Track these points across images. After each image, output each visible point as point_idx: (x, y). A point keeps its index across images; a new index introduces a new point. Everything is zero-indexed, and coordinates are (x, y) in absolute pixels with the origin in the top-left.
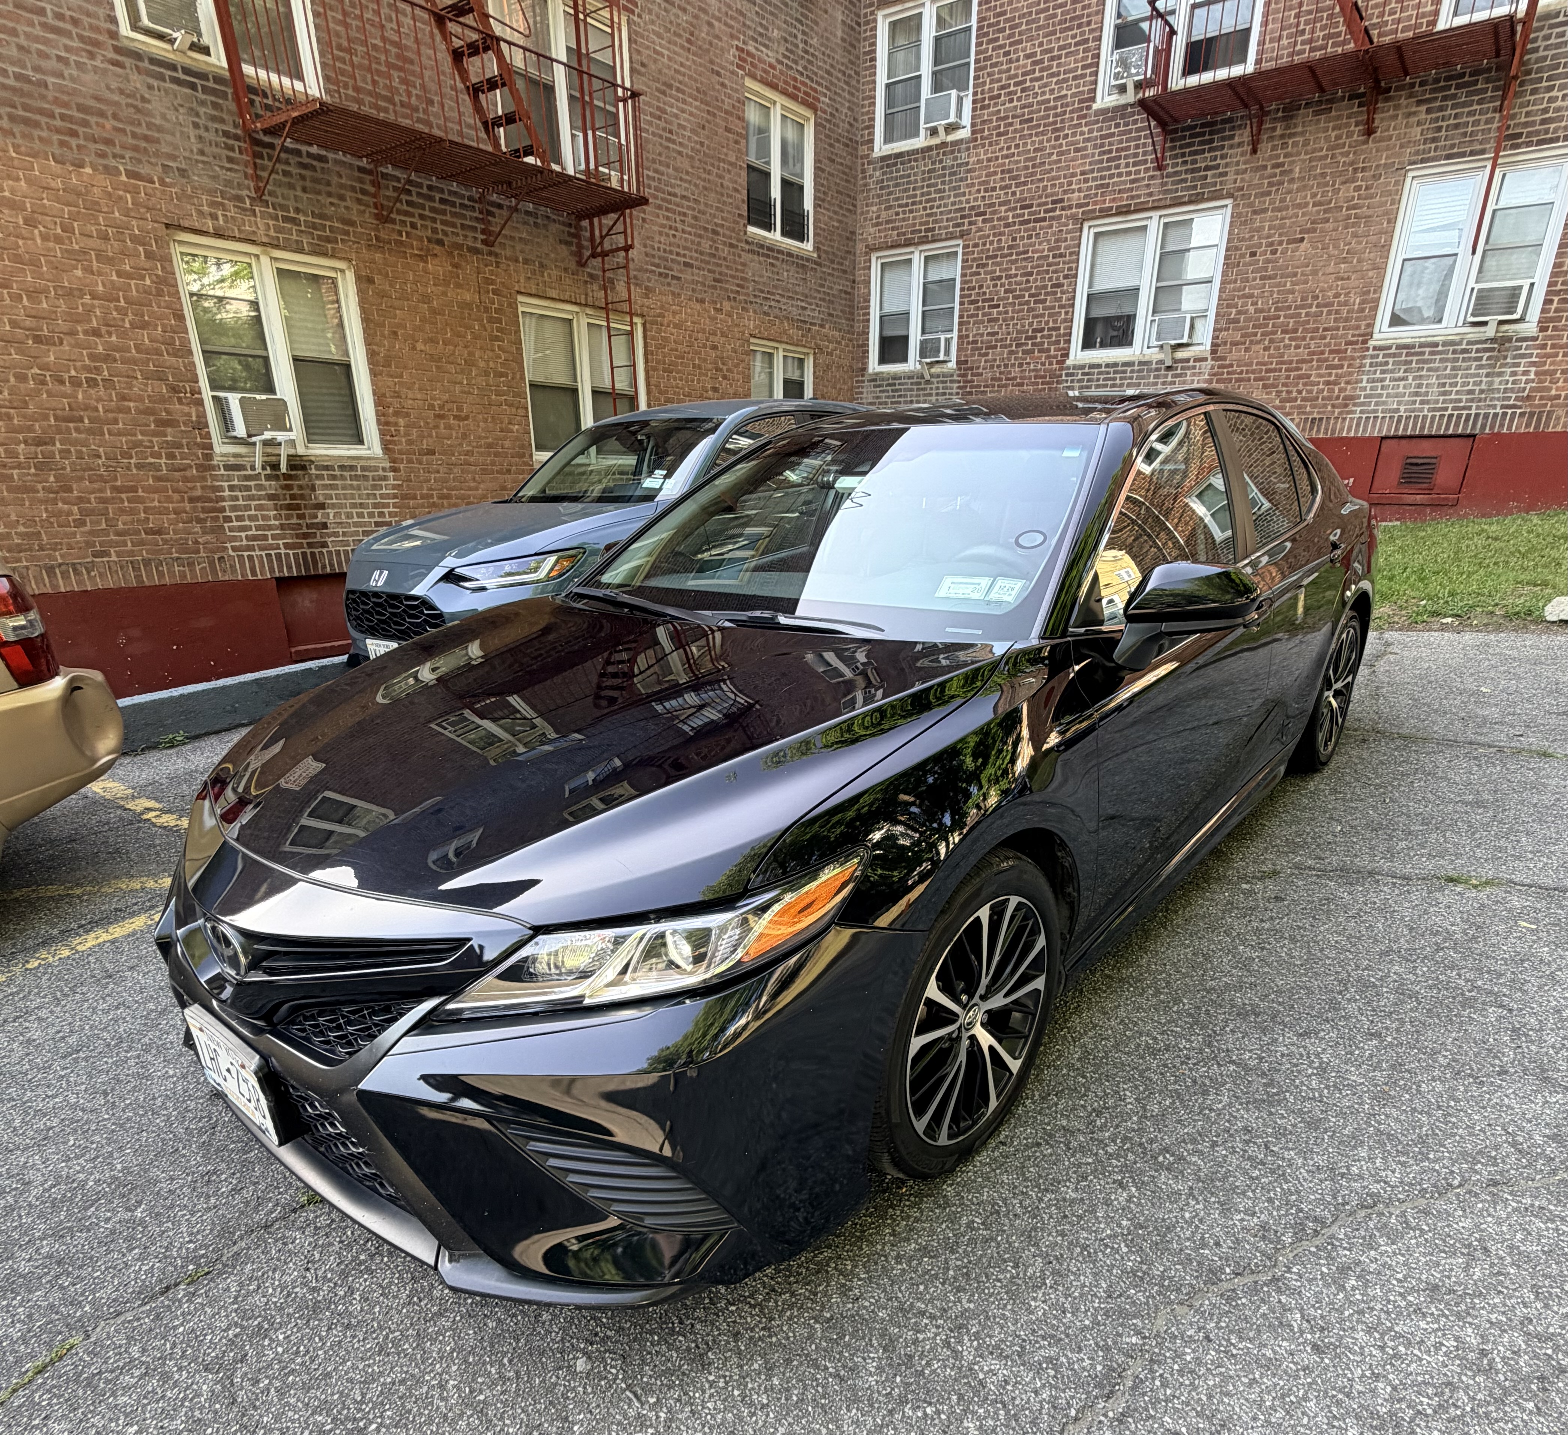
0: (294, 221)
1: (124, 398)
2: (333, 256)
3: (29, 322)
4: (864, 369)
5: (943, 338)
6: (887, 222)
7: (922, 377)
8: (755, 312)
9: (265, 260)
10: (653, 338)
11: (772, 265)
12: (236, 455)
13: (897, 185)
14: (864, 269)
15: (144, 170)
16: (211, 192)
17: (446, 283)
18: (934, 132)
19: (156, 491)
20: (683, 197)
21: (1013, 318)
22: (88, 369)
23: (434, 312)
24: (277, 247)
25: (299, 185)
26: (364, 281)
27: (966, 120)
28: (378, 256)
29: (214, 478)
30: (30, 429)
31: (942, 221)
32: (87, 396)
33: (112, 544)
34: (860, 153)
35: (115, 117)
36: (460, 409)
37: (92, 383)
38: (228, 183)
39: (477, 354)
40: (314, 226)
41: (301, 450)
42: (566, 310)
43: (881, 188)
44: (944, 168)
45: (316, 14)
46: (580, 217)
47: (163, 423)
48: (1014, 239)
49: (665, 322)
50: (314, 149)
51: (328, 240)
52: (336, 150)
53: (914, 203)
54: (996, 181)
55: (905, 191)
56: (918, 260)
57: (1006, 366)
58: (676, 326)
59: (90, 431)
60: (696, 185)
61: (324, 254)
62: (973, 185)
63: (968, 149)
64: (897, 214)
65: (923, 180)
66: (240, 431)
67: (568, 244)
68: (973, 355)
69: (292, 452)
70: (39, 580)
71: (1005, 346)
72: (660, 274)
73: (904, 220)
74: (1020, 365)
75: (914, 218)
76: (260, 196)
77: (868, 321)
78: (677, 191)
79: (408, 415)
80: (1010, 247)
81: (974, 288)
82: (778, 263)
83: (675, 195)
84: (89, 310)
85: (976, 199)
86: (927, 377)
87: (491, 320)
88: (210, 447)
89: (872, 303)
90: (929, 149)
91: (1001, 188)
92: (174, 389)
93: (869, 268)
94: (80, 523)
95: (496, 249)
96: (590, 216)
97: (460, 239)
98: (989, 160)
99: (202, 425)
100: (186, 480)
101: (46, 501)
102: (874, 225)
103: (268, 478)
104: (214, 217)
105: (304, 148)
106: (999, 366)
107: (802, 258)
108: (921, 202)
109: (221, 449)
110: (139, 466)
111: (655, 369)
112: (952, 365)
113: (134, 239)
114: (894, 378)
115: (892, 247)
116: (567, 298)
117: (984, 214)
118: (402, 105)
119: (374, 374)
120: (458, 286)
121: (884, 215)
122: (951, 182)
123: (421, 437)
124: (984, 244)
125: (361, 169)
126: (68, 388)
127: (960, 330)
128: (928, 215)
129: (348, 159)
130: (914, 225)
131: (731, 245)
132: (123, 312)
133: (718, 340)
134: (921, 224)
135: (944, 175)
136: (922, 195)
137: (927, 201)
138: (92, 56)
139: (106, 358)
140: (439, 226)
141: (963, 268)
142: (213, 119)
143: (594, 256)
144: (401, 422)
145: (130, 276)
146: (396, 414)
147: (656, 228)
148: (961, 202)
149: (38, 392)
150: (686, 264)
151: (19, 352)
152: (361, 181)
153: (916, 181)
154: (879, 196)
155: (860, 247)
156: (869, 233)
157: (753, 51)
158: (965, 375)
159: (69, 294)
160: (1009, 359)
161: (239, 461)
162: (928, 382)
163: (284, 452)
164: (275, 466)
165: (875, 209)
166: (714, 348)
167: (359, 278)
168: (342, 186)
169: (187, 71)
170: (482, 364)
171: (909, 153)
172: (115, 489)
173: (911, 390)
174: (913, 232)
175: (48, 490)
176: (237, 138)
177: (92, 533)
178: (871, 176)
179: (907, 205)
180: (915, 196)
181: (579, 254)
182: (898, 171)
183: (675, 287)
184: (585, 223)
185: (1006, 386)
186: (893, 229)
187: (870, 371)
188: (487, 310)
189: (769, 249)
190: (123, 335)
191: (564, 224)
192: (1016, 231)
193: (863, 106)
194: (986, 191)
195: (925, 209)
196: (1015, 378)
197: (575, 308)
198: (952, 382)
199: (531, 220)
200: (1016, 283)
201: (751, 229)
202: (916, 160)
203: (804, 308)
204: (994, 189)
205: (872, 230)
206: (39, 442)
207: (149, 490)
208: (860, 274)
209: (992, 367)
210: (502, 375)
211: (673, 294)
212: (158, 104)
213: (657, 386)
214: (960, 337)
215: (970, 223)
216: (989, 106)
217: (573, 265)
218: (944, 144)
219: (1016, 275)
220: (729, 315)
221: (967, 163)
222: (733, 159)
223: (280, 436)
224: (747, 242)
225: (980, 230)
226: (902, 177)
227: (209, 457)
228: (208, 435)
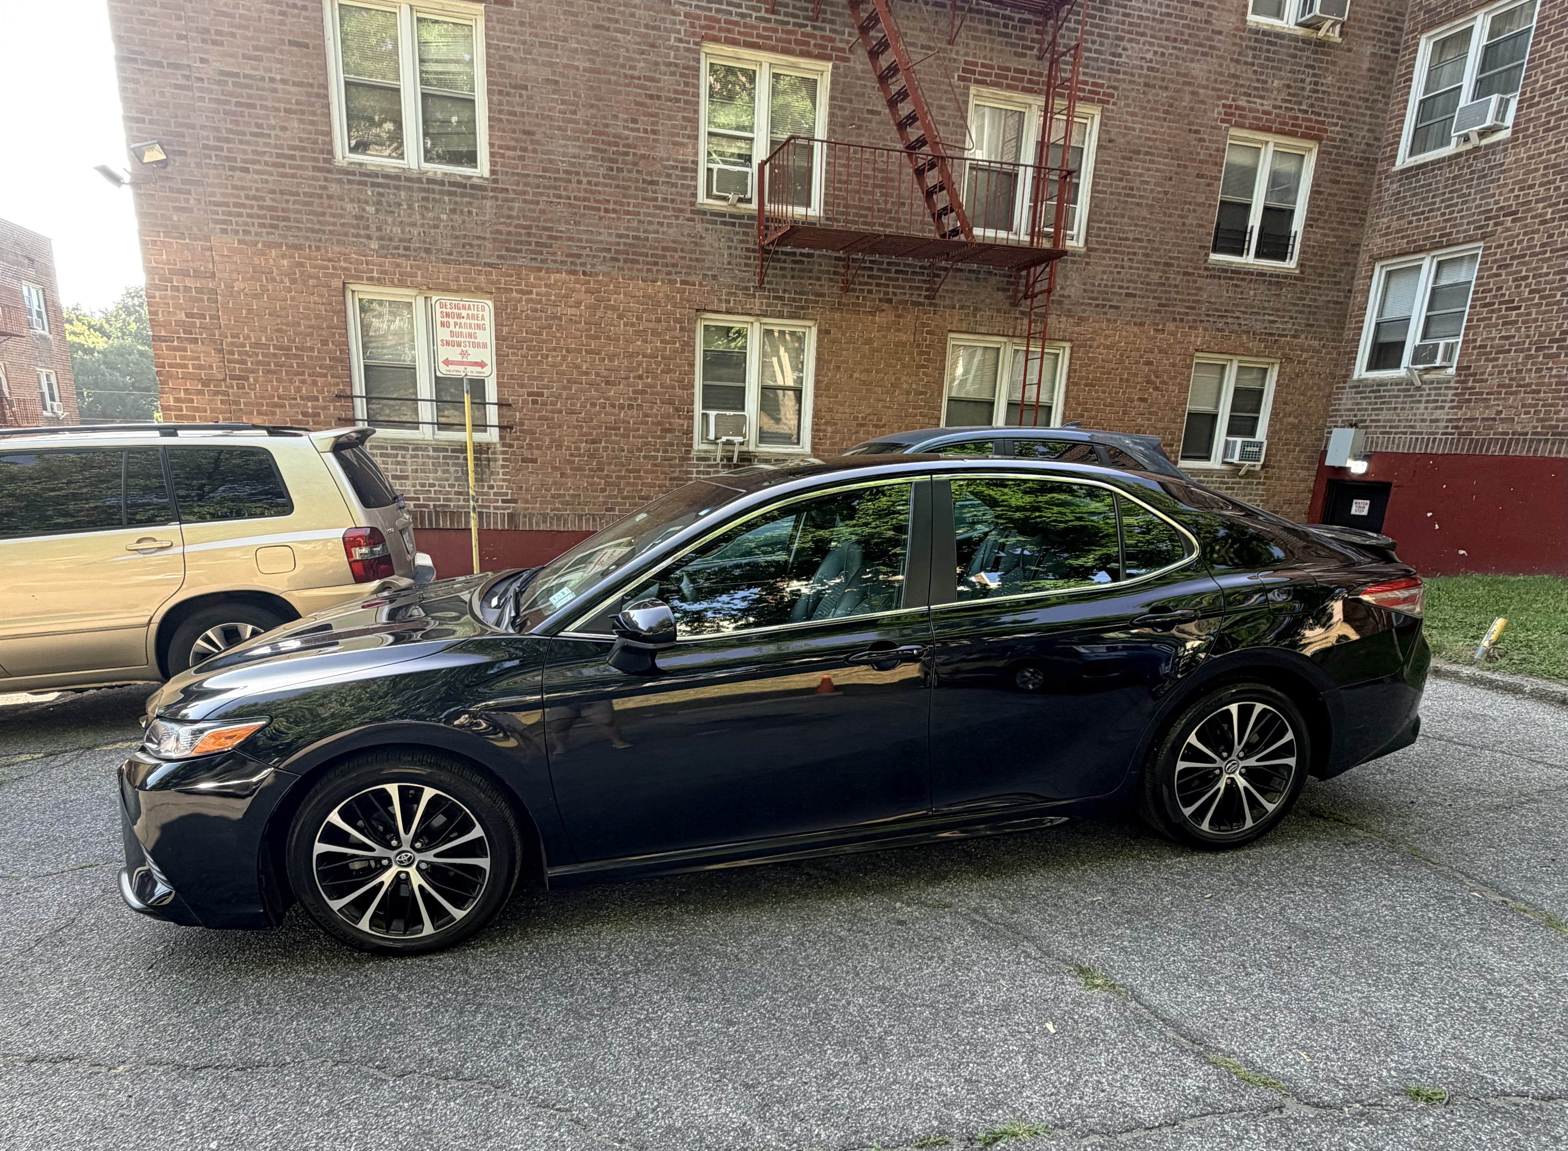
0: (782, 298)
1: (646, 415)
2: (804, 318)
3: (605, 373)
4: (1347, 376)
5: (1442, 343)
6: (1397, 232)
7: (1412, 384)
8: (1205, 329)
9: (757, 325)
10: (1079, 358)
11: (1236, 286)
12: (706, 451)
13: (1414, 195)
14: (1365, 278)
15: (690, 279)
16: (730, 286)
17: (888, 329)
18: (1467, 139)
19: (653, 472)
20: (1135, 239)
21: (1536, 320)
22: (630, 399)
23: (873, 350)
24: (765, 316)
25: (789, 274)
26: (823, 333)
27: (1509, 120)
28: (837, 316)
29: (689, 466)
30: (591, 434)
31: (1462, 224)
32: (626, 415)
33: (617, 504)
34: (1379, 169)
35: (682, 250)
36: (879, 420)
37: (631, 407)
38: (742, 280)
39: (904, 378)
40: (794, 300)
41: (752, 448)
42: (994, 341)
43: (1396, 200)
44: (1472, 173)
45: (828, 163)
46: (1020, 269)
47: (666, 431)
48: (1551, 236)
49: (1096, 344)
50: (806, 250)
51: (802, 308)
52: (821, 248)
53: (1430, 211)
54: (1537, 178)
55: (1423, 199)
56: (1428, 265)
57: (1519, 371)
58: (1107, 347)
59: (623, 436)
60: (1153, 228)
61: (798, 318)
62: (1506, 185)
63: (1506, 149)
64: (1410, 223)
65: (1446, 187)
66: (712, 436)
67: (1005, 290)
68: (1478, 360)
69: (744, 448)
70: (573, 523)
71: (1522, 351)
72: (1097, 306)
73: (1417, 227)
74: (1539, 370)
75: (1429, 225)
76: (761, 286)
77: (1361, 328)
78: (1131, 236)
79: (835, 424)
80: (1543, 245)
81: (1491, 290)
82: (1243, 284)
83: (1127, 239)
84: (640, 364)
85: (1506, 200)
86: (1418, 383)
87: (920, 353)
88: (691, 446)
89: (1369, 311)
90: (1459, 155)
91: (1541, 185)
92: (677, 410)
93: (1371, 277)
94: (603, 490)
95: (937, 301)
96: (1028, 268)
97: (907, 297)
98: (1530, 158)
99: (689, 432)
100: (671, 466)
101: (588, 477)
102: (1381, 236)
103: (724, 466)
104: (728, 301)
105: (798, 251)
106: (1509, 372)
107: (1278, 276)
108: (1439, 209)
109: (698, 446)
110: (645, 457)
111: (1075, 384)
112: (1452, 371)
113: (676, 321)
114: (1379, 385)
115: (1400, 255)
116: (995, 331)
117: (1515, 213)
118: (879, 210)
119: (816, 396)
120: (899, 330)
121: (1395, 225)
122: (1479, 185)
123: (844, 439)
124: (1510, 244)
125: (837, 259)
126: (616, 411)
127: (1465, 335)
128: (1445, 221)
129: (830, 253)
130: (1428, 232)
131: (1186, 274)
132: (658, 364)
133: (1155, 357)
134: (1436, 230)
135: (1472, 179)
136: (1442, 201)
137: (1447, 207)
138: (677, 218)
139: (644, 392)
140: (891, 290)
141: (1480, 270)
142: (742, 242)
143: (1026, 297)
144: (829, 429)
145: (667, 342)
146: (827, 423)
147: (1101, 268)
148: (1488, 204)
149: (600, 413)
150: (1127, 295)
151: (596, 390)
152: (836, 266)
153: (1437, 189)
154: (1392, 207)
155: (1364, 257)
156: (1375, 242)
157: (1244, 104)
158: (1465, 382)
159: (631, 355)
160: (1524, 364)
161: (707, 455)
162: (1418, 389)
163: (737, 449)
164: (730, 459)
165: (1385, 220)
166: (1149, 363)
167: (820, 332)
168: (820, 271)
169: (732, 216)
170: (905, 386)
171: (1432, 163)
172: (628, 471)
173: (1398, 397)
174: (1425, 239)
175: (591, 470)
176: (754, 251)
177: (609, 497)
178: (1387, 190)
179: (1423, 213)
180: (1434, 203)
181: (1015, 297)
182: (1418, 181)
183: (1112, 314)
184: (1024, 273)
185: (1516, 393)
186: (1403, 237)
187: (1355, 377)
188: (918, 346)
189: (1233, 272)
190: (655, 377)
191: (1004, 276)
192: (1554, 228)
193: (1390, 125)
194: (1521, 189)
195: (1443, 214)
196: (1529, 385)
197: (1003, 339)
198: (1447, 388)
199: (974, 276)
200: (1546, 282)
201: (1215, 257)
202: (1440, 168)
203: (1274, 322)
204: (1531, 187)
205: (1379, 241)
206: (594, 442)
207: (646, 472)
208: (1358, 284)
209: (1501, 373)
210: (922, 393)
211: (1108, 320)
212: (709, 239)
213: (1076, 398)
214: (1464, 342)
215: (1496, 224)
216: (1539, 103)
217: (1006, 306)
218: (1477, 149)
219: (1547, 274)
220: (1173, 334)
221: (1502, 165)
222: (1202, 200)
223: (738, 439)
224: (1206, 269)
225: (1508, 229)
226: (1422, 186)
227: (688, 452)
228: (692, 438)
